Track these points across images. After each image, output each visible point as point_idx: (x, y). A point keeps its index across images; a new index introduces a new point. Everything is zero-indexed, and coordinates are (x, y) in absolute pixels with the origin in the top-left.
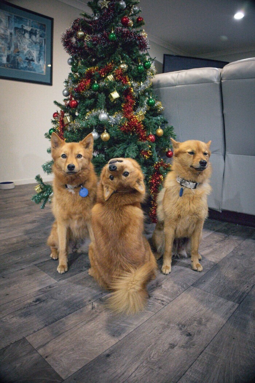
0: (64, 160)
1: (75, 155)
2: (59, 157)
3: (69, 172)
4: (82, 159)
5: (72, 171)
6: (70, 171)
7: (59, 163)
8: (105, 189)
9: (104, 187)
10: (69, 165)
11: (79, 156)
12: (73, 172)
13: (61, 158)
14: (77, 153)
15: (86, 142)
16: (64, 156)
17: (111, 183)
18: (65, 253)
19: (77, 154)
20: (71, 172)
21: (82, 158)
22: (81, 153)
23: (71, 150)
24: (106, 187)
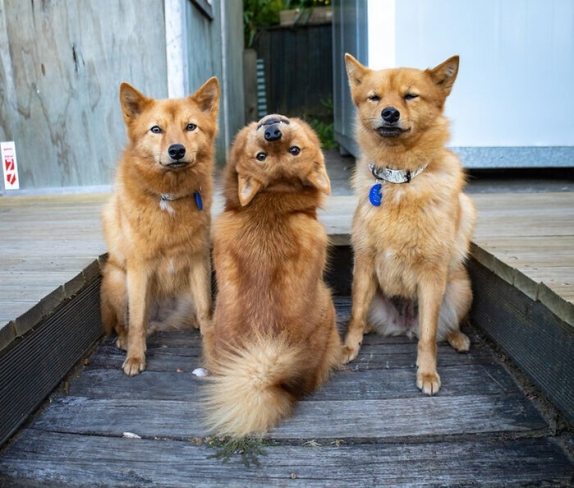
0: (159, 136)
1: (182, 124)
2: (146, 133)
3: (173, 164)
4: (196, 133)
5: (181, 160)
6: (175, 161)
7: (146, 146)
8: (242, 181)
9: (239, 177)
10: (172, 147)
11: (190, 127)
12: (183, 163)
13: (151, 133)
14: (186, 121)
15: (202, 97)
16: (157, 130)
17: (257, 168)
18: (140, 331)
19: (186, 124)
20: (178, 163)
21: (197, 130)
22: (194, 121)
23: (171, 116)
24: (245, 176)
